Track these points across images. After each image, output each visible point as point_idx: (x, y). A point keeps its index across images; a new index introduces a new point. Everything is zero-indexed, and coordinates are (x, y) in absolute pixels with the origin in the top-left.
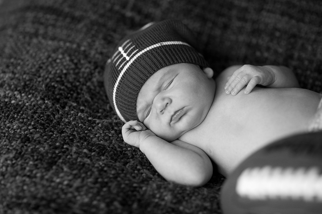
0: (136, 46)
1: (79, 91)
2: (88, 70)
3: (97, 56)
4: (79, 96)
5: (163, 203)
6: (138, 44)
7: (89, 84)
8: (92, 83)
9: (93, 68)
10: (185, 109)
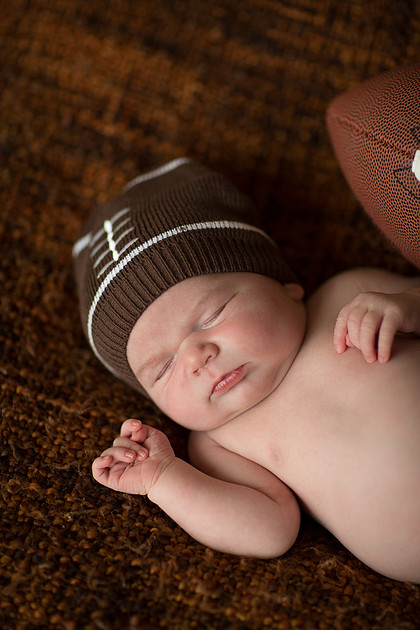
0: (135, 230)
1: (16, 331)
2: (32, 280)
3: (50, 245)
4: (18, 344)
5: (192, 603)
6: (139, 225)
7: (35, 311)
8: (43, 308)
9: (42, 272)
10: (245, 368)
